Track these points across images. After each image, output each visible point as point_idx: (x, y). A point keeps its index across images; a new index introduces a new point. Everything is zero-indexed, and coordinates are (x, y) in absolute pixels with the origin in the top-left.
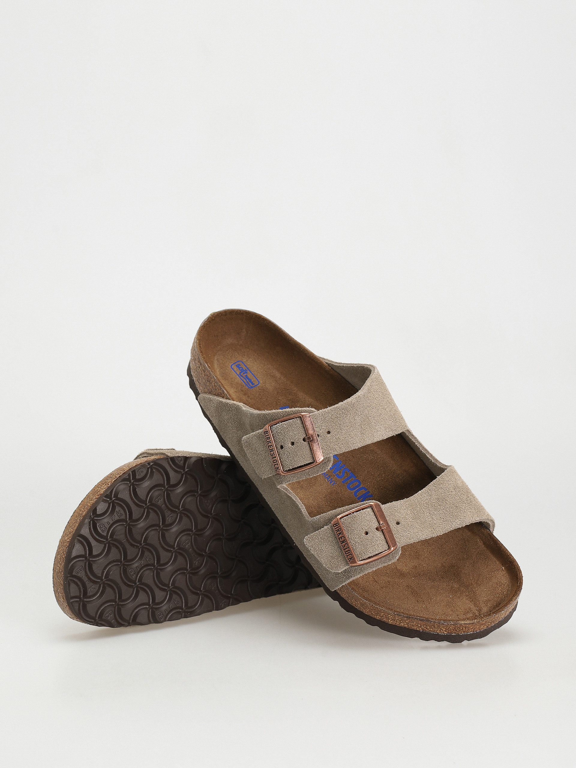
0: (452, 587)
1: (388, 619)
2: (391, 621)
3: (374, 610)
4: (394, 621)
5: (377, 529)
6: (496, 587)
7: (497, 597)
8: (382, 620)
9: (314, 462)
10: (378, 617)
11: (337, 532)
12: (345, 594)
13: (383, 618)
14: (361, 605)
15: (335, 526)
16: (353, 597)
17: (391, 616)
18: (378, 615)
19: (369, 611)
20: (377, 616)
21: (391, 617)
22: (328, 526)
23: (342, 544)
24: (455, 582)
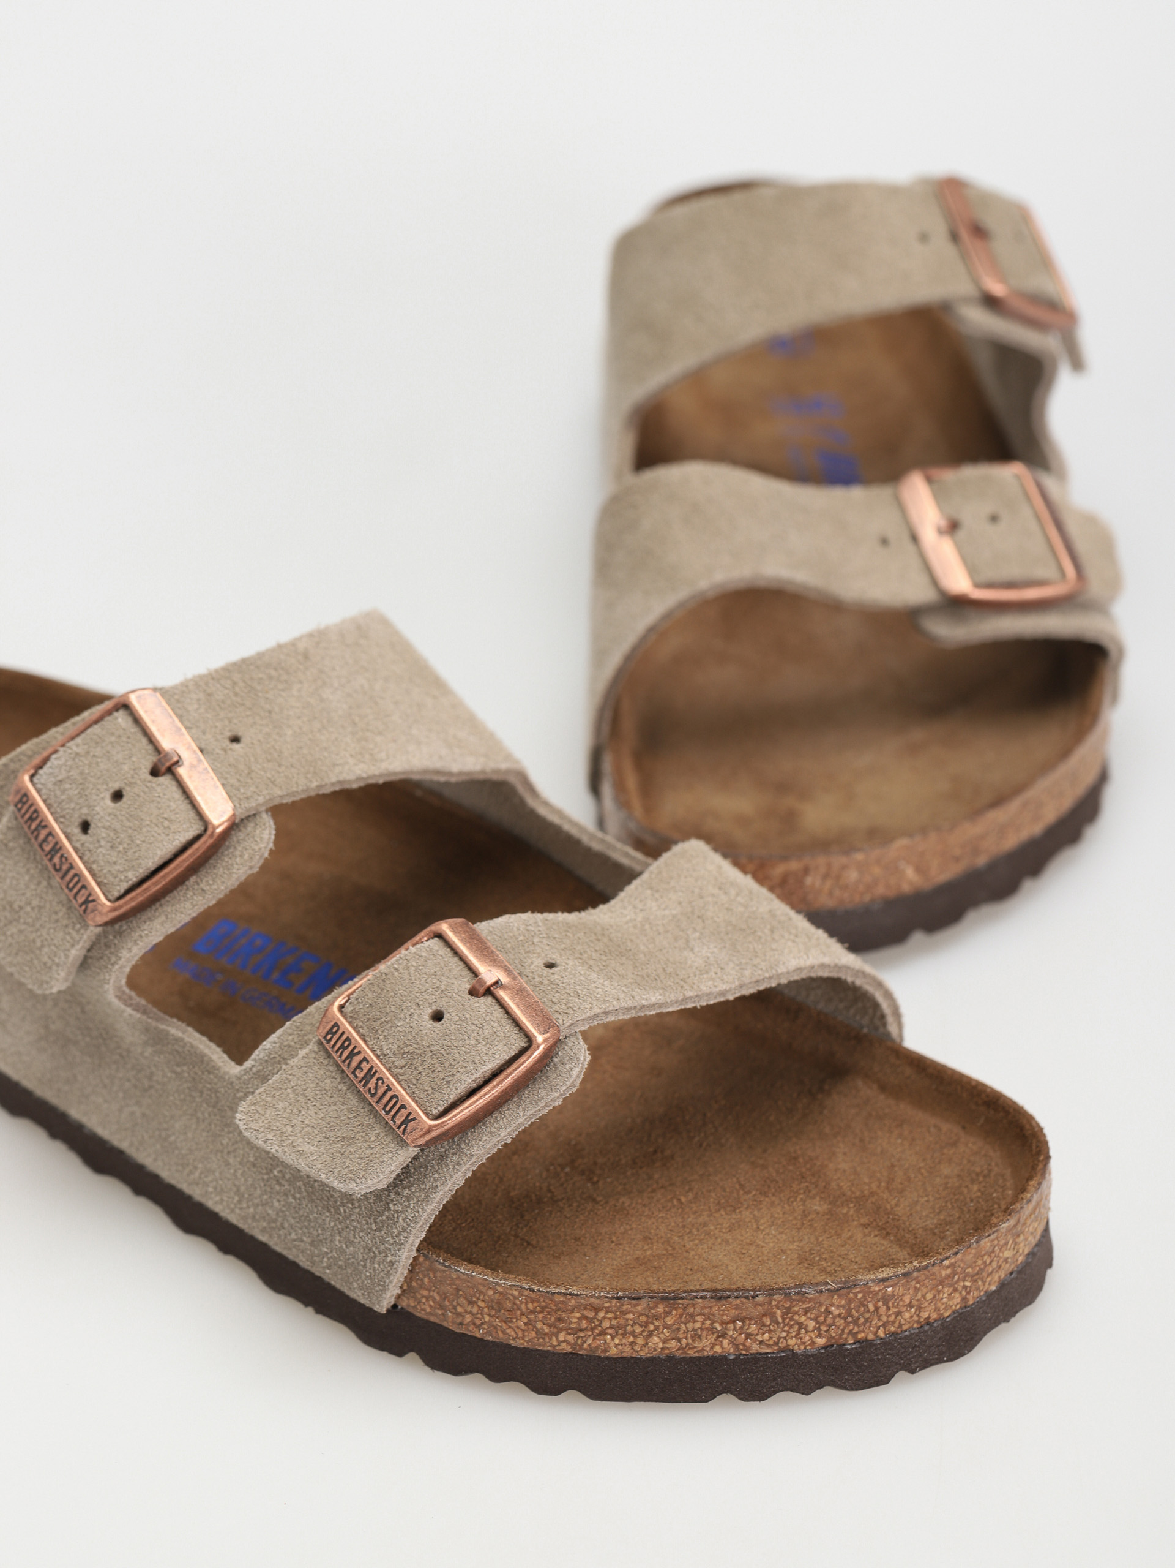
0: (805, 1215)
1: (600, 1334)
2: (613, 1338)
3: (543, 1308)
4: (624, 1335)
5: (472, 992)
6: (960, 1186)
7: (972, 1209)
8: (581, 1347)
9: (206, 830)
10: (562, 1342)
11: (340, 1056)
12: (427, 1298)
13: (582, 1334)
14: (493, 1313)
15: (331, 1039)
16: (458, 1290)
17: (607, 1313)
18: (560, 1330)
19: (525, 1324)
20: (561, 1337)
21: (610, 1319)
22: (310, 1047)
23: (364, 1085)
24: (813, 1198)
